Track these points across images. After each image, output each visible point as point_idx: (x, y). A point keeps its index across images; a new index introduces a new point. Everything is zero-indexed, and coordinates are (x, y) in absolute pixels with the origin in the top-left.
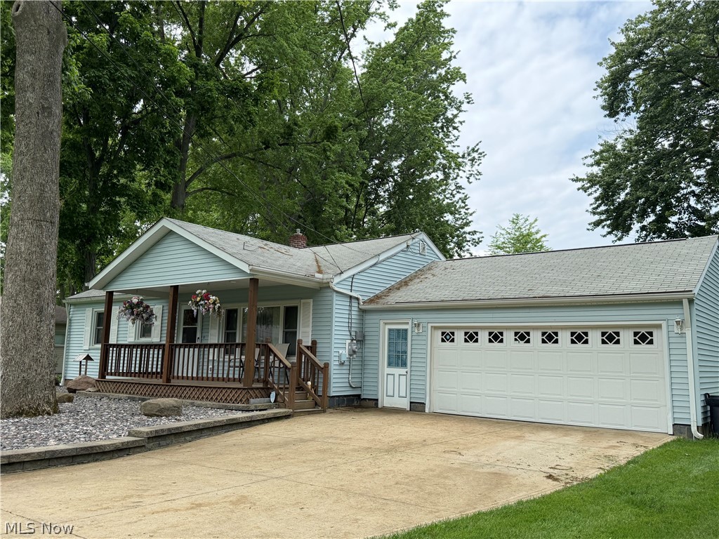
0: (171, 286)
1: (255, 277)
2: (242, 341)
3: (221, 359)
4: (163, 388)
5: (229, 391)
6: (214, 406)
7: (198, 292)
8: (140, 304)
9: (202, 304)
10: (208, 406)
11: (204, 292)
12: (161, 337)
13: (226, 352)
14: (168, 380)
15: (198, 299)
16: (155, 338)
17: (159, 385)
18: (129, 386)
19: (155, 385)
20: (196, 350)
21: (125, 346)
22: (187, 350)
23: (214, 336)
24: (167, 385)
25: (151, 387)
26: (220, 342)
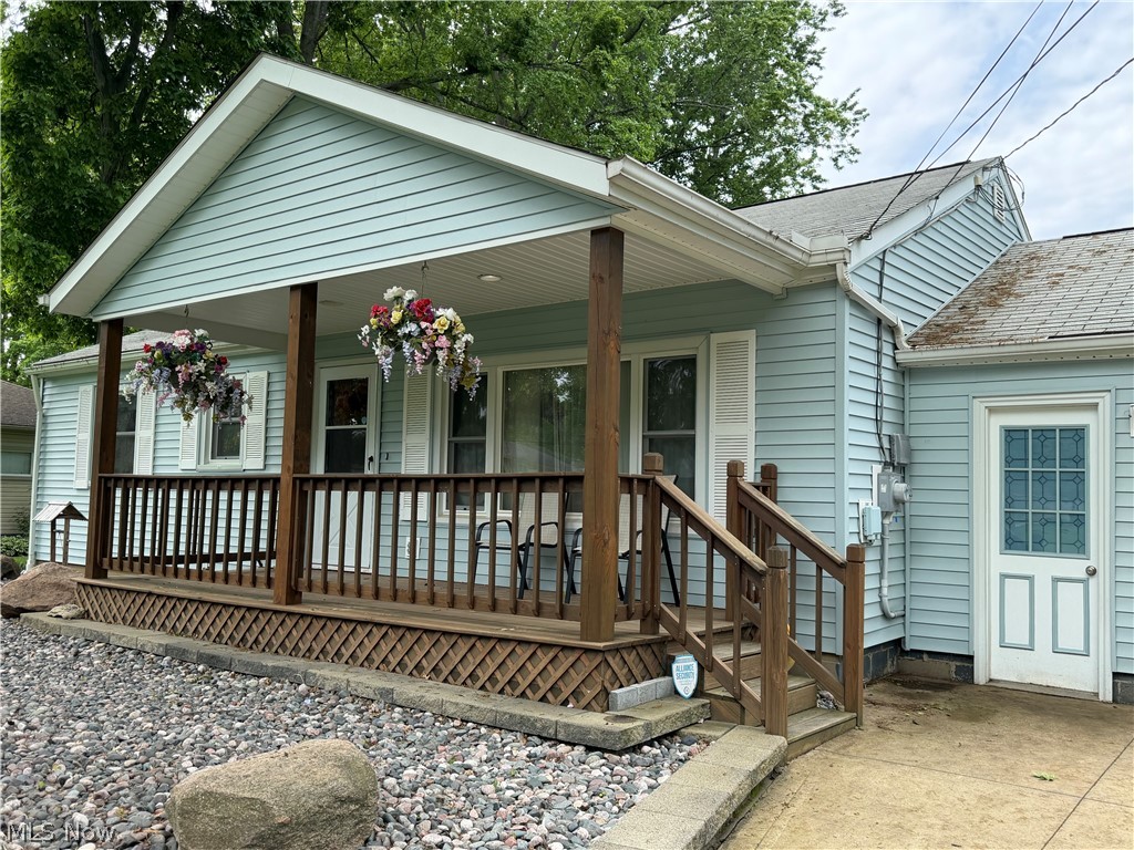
0: (294, 288)
3: (443, 519)
4: (276, 621)
5: (523, 653)
6: (474, 715)
7: (391, 293)
8: (194, 352)
9: (408, 336)
10: (451, 710)
11: (409, 295)
12: (266, 457)
14: (293, 596)
15: (396, 316)
16: (250, 460)
17: (263, 610)
18: (169, 606)
19: (249, 609)
23: (419, 455)
24: (290, 614)
25: (238, 615)
26: (436, 472)
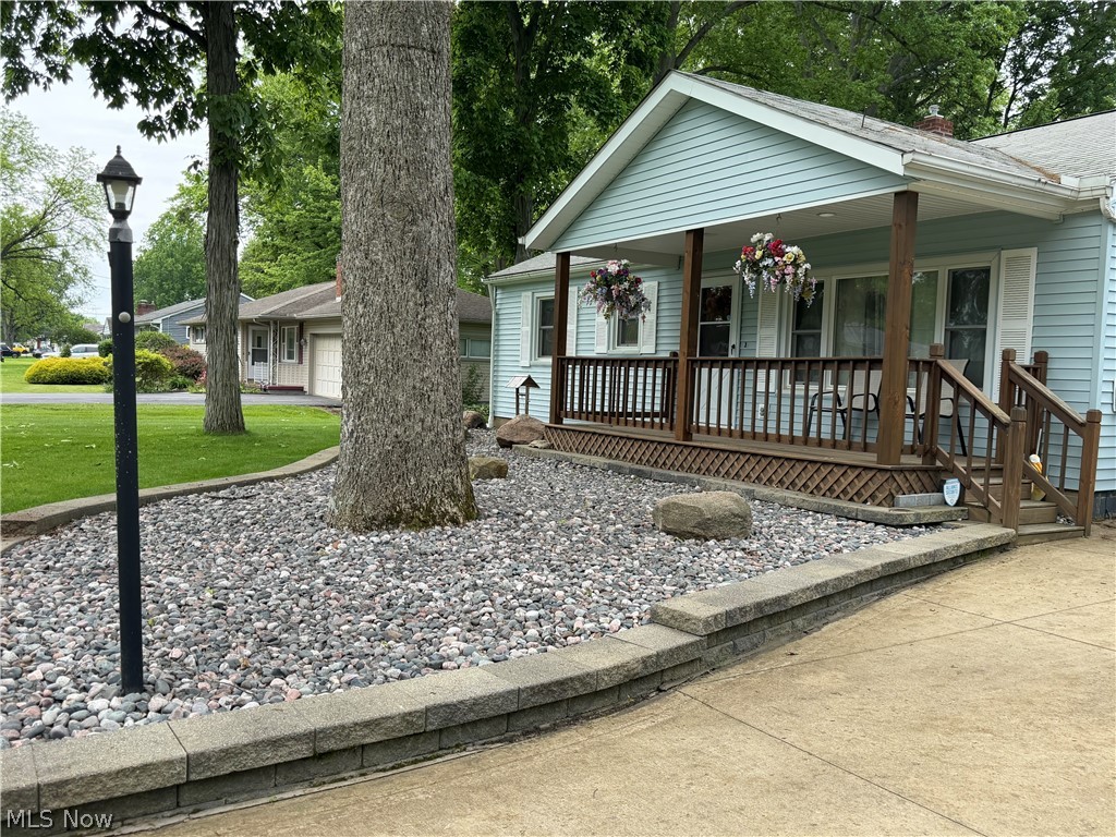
0: (688, 232)
1: (913, 187)
2: (834, 354)
3: (786, 392)
4: (677, 450)
5: (838, 472)
6: (805, 505)
7: (755, 238)
8: (621, 275)
9: (766, 267)
10: (791, 502)
11: (768, 237)
12: (656, 344)
13: (795, 379)
14: (687, 435)
15: (759, 254)
16: (645, 347)
17: (668, 444)
18: (607, 441)
19: (660, 443)
20: (726, 372)
21: (596, 361)
22: (715, 371)
23: (770, 343)
24: (686, 446)
25: (652, 447)
26: (782, 356)
